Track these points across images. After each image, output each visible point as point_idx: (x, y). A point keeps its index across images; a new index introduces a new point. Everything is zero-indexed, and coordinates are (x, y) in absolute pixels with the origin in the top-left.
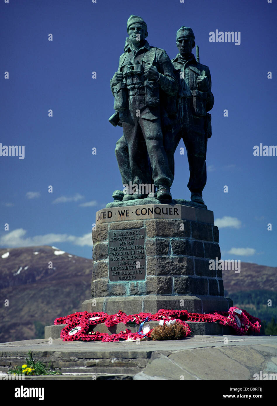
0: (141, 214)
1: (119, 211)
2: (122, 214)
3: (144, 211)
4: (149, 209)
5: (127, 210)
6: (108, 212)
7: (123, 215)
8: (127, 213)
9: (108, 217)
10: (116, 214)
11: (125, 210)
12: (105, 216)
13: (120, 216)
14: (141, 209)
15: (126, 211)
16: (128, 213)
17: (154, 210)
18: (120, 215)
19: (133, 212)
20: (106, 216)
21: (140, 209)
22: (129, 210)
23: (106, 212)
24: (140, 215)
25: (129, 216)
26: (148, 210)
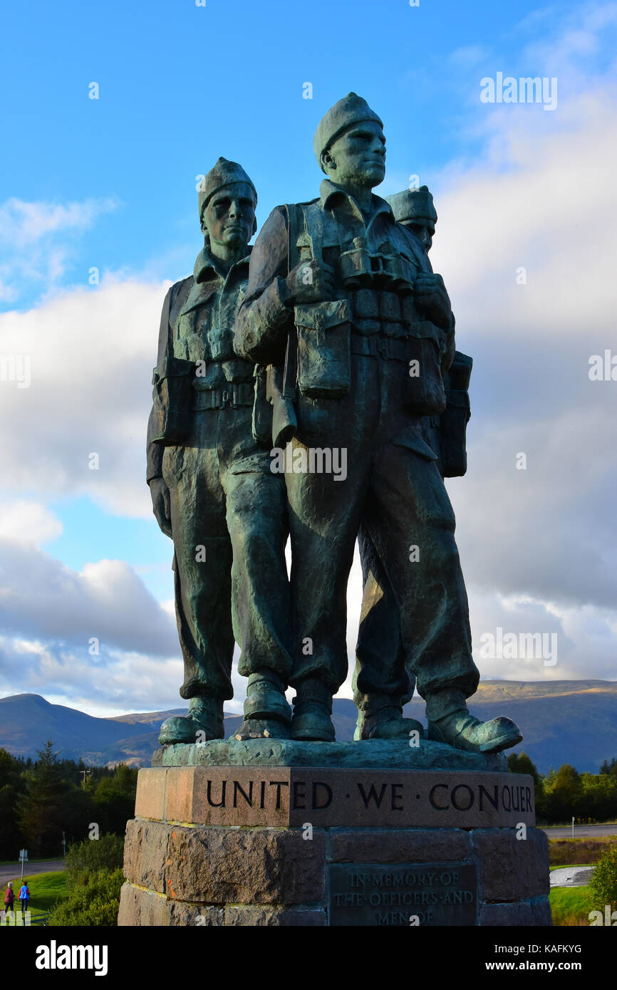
0: (451, 806)
1: (360, 786)
2: (372, 799)
3: (462, 795)
4: (482, 788)
5: (394, 786)
6: (315, 785)
7: (378, 802)
8: (394, 796)
9: (314, 806)
10: (348, 796)
11: (384, 786)
12: (301, 801)
13: (367, 806)
14: (451, 788)
15: (388, 790)
16: (400, 797)
17: (500, 795)
18: (366, 801)
19: (418, 797)
20: (307, 802)
21: (446, 786)
22: (401, 786)
23: (304, 784)
24: (447, 808)
25: (401, 809)
26: (477, 793)
